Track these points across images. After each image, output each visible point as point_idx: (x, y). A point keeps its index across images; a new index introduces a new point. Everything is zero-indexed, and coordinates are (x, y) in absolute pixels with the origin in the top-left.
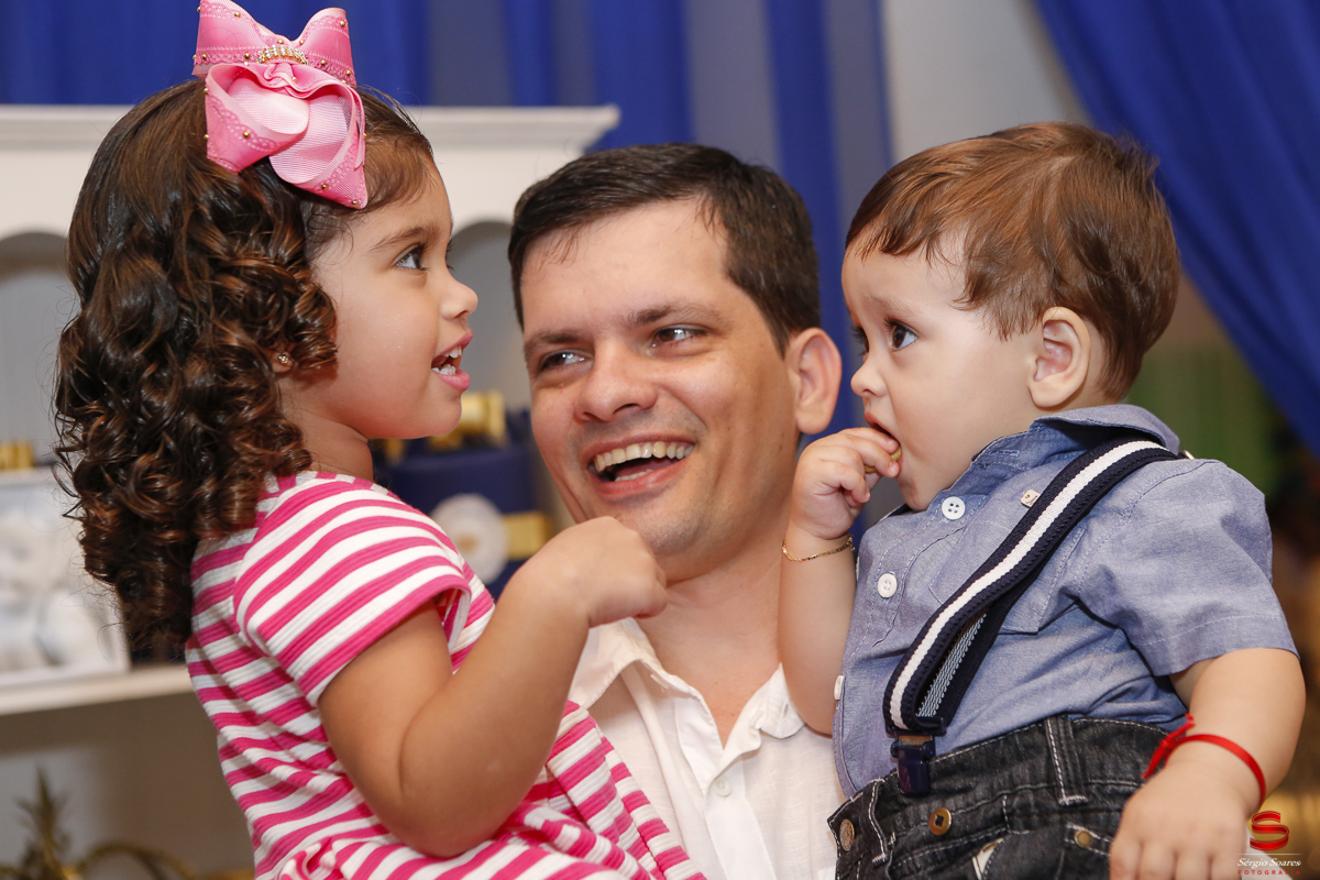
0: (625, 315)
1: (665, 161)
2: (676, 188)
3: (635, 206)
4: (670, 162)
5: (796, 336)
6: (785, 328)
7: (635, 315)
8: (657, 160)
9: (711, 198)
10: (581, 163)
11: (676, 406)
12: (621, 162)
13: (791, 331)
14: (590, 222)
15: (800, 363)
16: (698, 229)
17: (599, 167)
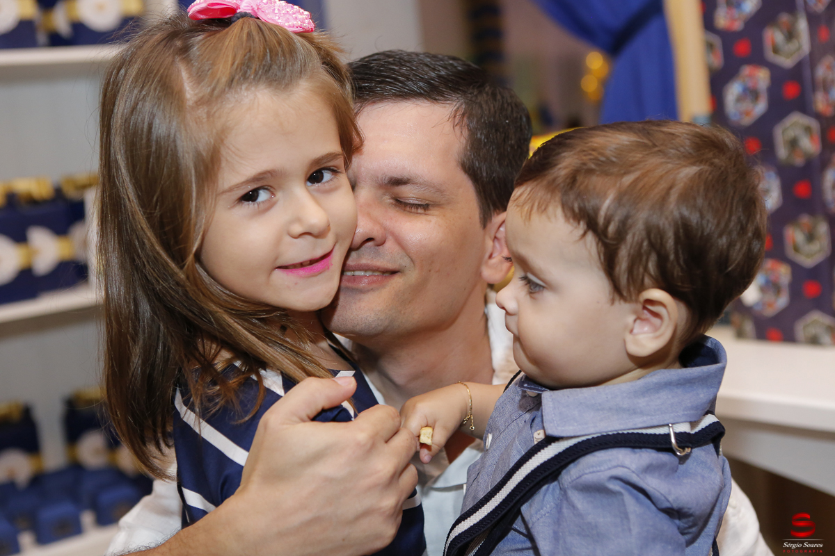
0: (380, 176)
1: (439, 71)
2: (441, 94)
3: (409, 99)
4: (443, 73)
5: (498, 214)
6: (492, 208)
7: (387, 178)
8: (434, 69)
9: (463, 106)
10: (382, 57)
11: (396, 249)
12: (408, 64)
13: (495, 209)
14: (374, 102)
15: (496, 232)
16: (448, 127)
17: (392, 64)
